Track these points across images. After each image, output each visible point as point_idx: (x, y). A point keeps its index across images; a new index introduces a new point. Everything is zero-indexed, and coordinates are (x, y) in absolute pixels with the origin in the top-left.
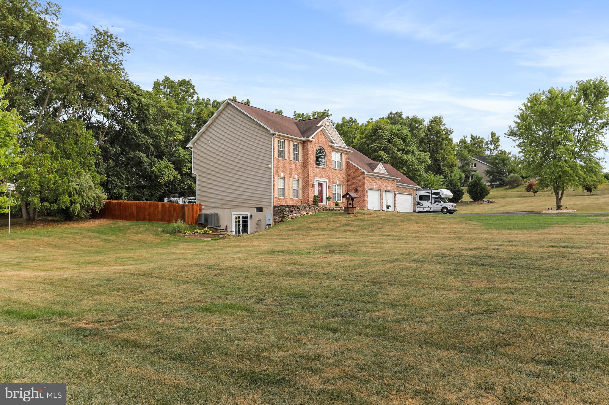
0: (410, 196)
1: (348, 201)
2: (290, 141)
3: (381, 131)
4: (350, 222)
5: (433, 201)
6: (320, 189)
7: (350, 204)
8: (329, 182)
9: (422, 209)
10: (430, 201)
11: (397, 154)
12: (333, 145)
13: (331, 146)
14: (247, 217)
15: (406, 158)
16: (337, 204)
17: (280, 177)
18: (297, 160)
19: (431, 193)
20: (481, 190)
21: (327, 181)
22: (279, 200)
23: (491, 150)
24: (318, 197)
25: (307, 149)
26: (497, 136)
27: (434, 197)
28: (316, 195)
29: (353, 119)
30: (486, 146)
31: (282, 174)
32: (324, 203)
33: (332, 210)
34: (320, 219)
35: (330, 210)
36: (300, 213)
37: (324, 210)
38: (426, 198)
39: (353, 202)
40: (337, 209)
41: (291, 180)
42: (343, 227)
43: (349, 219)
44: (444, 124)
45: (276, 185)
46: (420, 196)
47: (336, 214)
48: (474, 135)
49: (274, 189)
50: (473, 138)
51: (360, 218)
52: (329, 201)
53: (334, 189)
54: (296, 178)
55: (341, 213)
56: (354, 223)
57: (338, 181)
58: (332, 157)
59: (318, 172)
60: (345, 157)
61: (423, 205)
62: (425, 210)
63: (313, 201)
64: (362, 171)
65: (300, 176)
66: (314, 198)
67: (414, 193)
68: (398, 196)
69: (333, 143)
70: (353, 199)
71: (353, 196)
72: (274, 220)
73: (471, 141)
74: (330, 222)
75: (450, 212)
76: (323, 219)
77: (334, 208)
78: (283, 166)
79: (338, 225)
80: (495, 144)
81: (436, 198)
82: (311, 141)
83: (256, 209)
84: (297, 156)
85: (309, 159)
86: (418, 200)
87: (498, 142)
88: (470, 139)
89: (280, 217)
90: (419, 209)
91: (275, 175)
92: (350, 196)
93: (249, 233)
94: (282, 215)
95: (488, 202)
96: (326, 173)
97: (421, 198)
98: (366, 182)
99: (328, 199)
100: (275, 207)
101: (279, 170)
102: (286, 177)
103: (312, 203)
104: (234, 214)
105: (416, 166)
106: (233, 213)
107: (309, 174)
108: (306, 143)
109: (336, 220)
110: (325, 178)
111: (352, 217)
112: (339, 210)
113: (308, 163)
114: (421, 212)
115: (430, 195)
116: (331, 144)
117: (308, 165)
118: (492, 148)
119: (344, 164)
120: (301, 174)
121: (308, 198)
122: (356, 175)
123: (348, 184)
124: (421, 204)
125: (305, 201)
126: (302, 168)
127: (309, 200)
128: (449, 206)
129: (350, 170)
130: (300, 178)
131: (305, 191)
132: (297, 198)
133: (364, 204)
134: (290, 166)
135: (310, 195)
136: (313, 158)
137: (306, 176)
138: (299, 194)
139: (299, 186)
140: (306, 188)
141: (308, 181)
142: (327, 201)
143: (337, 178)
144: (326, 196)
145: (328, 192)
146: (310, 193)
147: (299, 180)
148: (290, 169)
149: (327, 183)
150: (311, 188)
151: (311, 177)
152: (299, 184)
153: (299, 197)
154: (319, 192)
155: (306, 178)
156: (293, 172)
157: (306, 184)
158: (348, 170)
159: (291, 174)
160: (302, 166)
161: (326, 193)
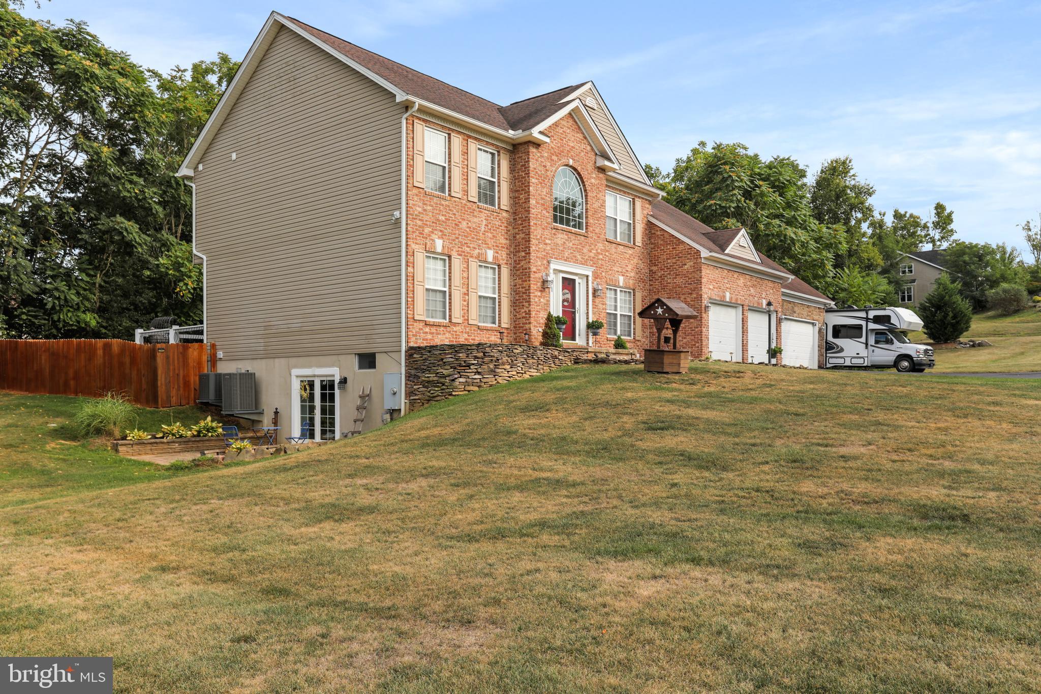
0: (810, 326)
1: (659, 331)
2: (470, 137)
3: (727, 167)
4: (675, 410)
5: (872, 341)
6: (569, 296)
7: (667, 340)
8: (596, 276)
9: (841, 361)
10: (863, 339)
11: (767, 225)
12: (607, 163)
13: (602, 170)
14: (331, 385)
15: (793, 236)
16: (619, 345)
17: (431, 253)
18: (493, 204)
19: (867, 319)
20: (955, 317)
21: (590, 274)
22: (427, 329)
23: (933, 241)
24: (559, 321)
25: (526, 167)
26: (948, 211)
27: (872, 330)
28: (555, 314)
29: (651, 169)
30: (923, 234)
31: (439, 245)
32: (580, 341)
33: (603, 361)
34: (558, 395)
35: (596, 361)
36: (493, 372)
37: (577, 361)
38: (853, 331)
39: (675, 332)
40: (618, 358)
41: (474, 265)
42: (650, 435)
43: (668, 395)
44: (854, 175)
45: (418, 277)
46: (835, 327)
47: (618, 373)
48: (900, 211)
49: (411, 292)
50: (898, 216)
51: (706, 389)
52: (595, 334)
53: (610, 302)
54: (490, 259)
55: (636, 372)
56: (691, 412)
57: (621, 279)
58: (604, 201)
59: (560, 242)
60: (643, 208)
61: (842, 350)
62: (848, 363)
63: (545, 335)
64: (691, 248)
65: (503, 255)
66: (547, 325)
67: (821, 319)
68: (785, 325)
69: (609, 159)
70: (676, 322)
71: (679, 312)
72: (409, 394)
73: (893, 222)
74: (594, 406)
75: (916, 367)
76: (570, 395)
77: (612, 357)
78: (442, 218)
79: (628, 422)
80: (943, 230)
81: (878, 333)
82: (537, 145)
83: (356, 361)
84: (493, 190)
85: (533, 202)
86: (830, 338)
87: (949, 224)
88: (892, 219)
89: (428, 384)
90: (831, 361)
91: (413, 246)
92: (669, 310)
93: (338, 435)
94: (433, 377)
95: (973, 346)
96: (585, 251)
97: (838, 331)
98: (704, 280)
99: (594, 327)
100: (412, 352)
101: (427, 230)
102: (454, 254)
103: (540, 338)
104: (299, 372)
105: (814, 256)
106: (295, 372)
107: (533, 248)
108: (522, 149)
109: (617, 397)
110: (584, 263)
111: (675, 389)
112: (626, 362)
113: (528, 211)
114: (836, 367)
115: (863, 323)
116: (602, 162)
117: (527, 219)
118: (937, 237)
119: (640, 228)
120: (507, 248)
121: (530, 323)
122: (674, 261)
123: (651, 287)
124: (838, 346)
125: (518, 334)
126: (509, 231)
127: (530, 329)
128: (917, 352)
129: (656, 246)
130: (503, 260)
131: (519, 303)
132: (494, 325)
133: (697, 345)
134: (470, 221)
135: (536, 314)
136: (543, 199)
137: (523, 254)
138: (500, 311)
139: (499, 287)
140: (523, 293)
141: (528, 270)
142: (588, 335)
143: (620, 270)
144: (588, 318)
145: (593, 308)
146: (534, 308)
147: (499, 266)
148: (468, 230)
149: (590, 279)
150: (539, 294)
151: (537, 257)
152: (499, 280)
153: (500, 321)
154: (564, 306)
155: (522, 260)
156: (480, 240)
157: (522, 281)
158: (653, 246)
159: (471, 246)
160: (509, 224)
161: (588, 310)
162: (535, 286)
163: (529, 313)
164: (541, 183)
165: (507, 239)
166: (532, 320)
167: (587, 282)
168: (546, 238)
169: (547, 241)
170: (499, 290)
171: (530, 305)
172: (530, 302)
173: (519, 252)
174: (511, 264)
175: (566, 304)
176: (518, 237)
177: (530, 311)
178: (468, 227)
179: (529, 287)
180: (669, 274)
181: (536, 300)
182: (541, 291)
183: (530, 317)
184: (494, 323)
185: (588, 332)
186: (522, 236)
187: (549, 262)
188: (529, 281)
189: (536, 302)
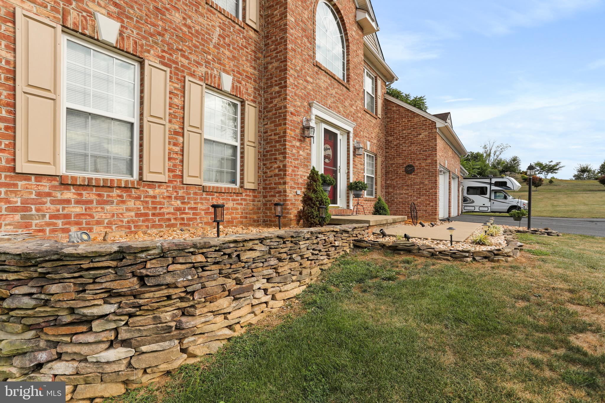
5: (493, 197)
8: (357, 133)
9: (473, 208)
10: (488, 196)
13: (361, 27)
19: (491, 184)
21: (351, 129)
24: (324, 181)
27: (494, 190)
31: (110, 30)
32: (341, 204)
38: (482, 191)
41: (196, 88)
46: (468, 188)
52: (357, 196)
54: (227, 87)
57: (368, 143)
59: (323, 85)
60: (382, 87)
61: (473, 202)
62: (477, 210)
66: (309, 187)
81: (498, 192)
86: (465, 194)
90: (467, 208)
97: (471, 190)
99: (355, 189)
103: (299, 204)
107: (290, 81)
110: (346, 118)
115: (488, 186)
117: (284, 41)
119: (380, 102)
120: (255, 81)
121: (285, 183)
122: (409, 131)
123: (387, 154)
124: (470, 200)
125: (269, 198)
126: (259, 58)
127: (285, 191)
128: (524, 204)
129: (392, 119)
130: (249, 95)
131: (271, 155)
132: (232, 186)
133: (431, 204)
135: (293, 171)
137: (277, 88)
138: (242, 166)
139: (242, 132)
140: (277, 142)
141: (283, 110)
142: (348, 197)
143: (367, 135)
144: (348, 178)
145: (354, 167)
146: (290, 162)
147: (243, 102)
149: (351, 135)
150: (298, 144)
151: (295, 94)
152: (243, 122)
153: (242, 179)
154: (325, 163)
155: (276, 97)
156: (209, 54)
157: (275, 126)
158: (389, 120)
160: (258, 49)
161: (348, 169)
162: (292, 133)
163: (284, 169)
165: (255, 68)
166: (288, 179)
167: (348, 139)
169: (309, 79)
170: (242, 135)
171: (285, 157)
172: (285, 153)
173: (271, 86)
174: (260, 103)
175: (327, 161)
176: (270, 67)
177: (285, 166)
179: (285, 132)
180: (404, 143)
181: (294, 151)
182: (300, 140)
183: (285, 175)
184: (234, 182)
185: (348, 193)
186: (276, 64)
187: (310, 106)
188: (285, 124)
189: (294, 155)
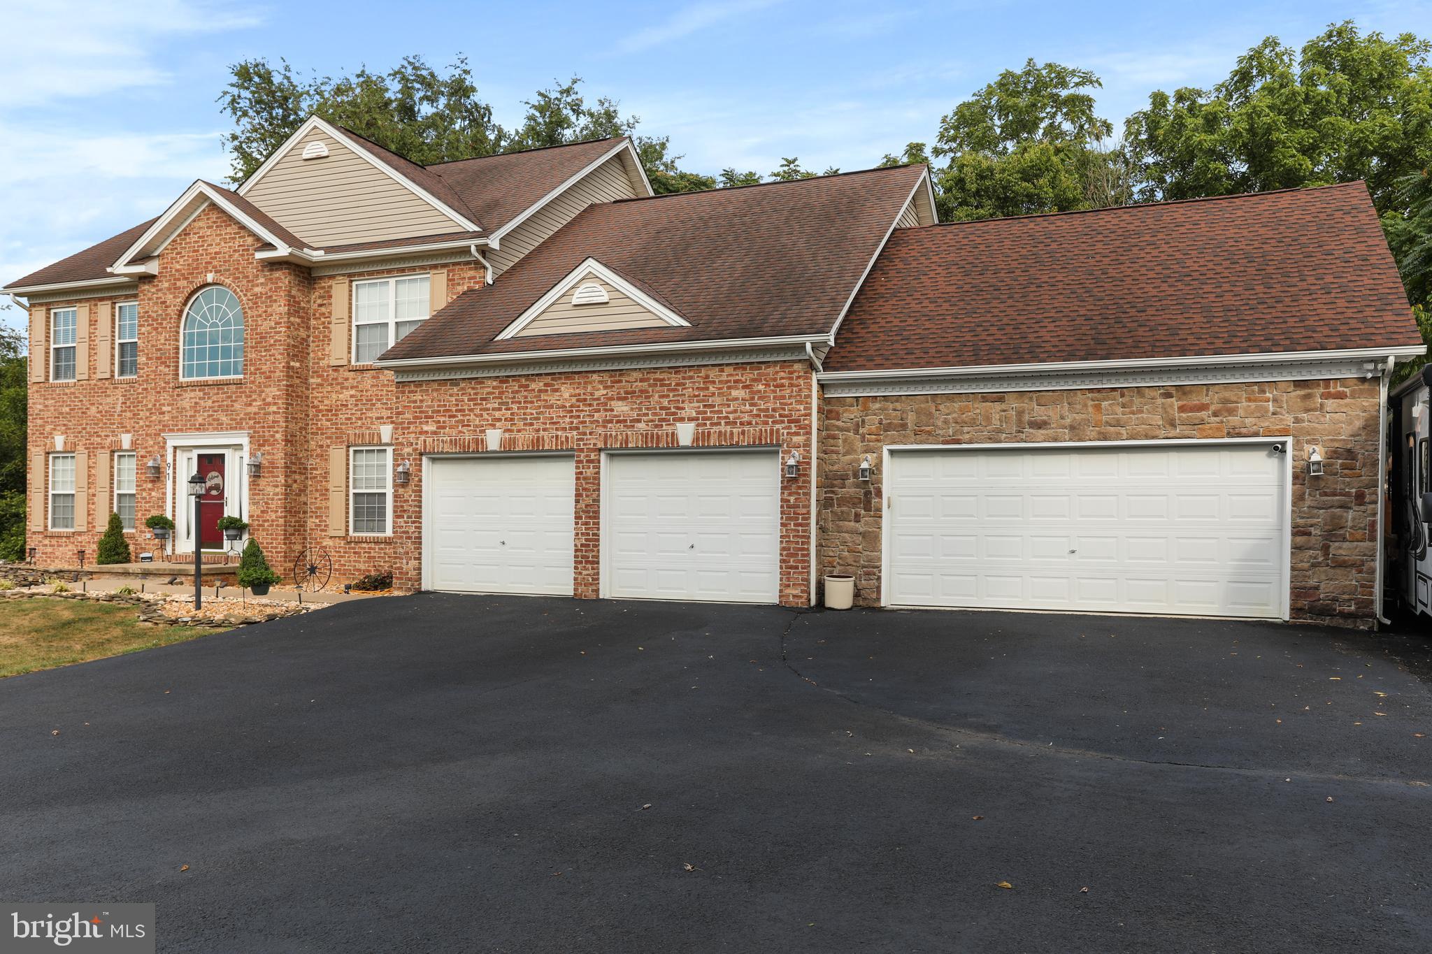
2: (100, 300)
21: (245, 441)
22: (48, 542)
31: (61, 441)
41: (104, 456)
45: (36, 484)
49: (30, 502)
52: (230, 538)
54: (127, 445)
60: (455, 282)
78: (66, 410)
91: (32, 449)
96: (238, 406)
98: (403, 417)
101: (48, 429)
102: (80, 450)
107: (140, 424)
110: (236, 427)
134: (101, 404)
136: (160, 349)
145: (253, 494)
146: (140, 507)
148: (98, 415)
149: (246, 449)
150: (150, 486)
154: (208, 497)
156: (114, 424)
159: (103, 434)
164: (156, 329)
168: (164, 405)
169: (165, 409)
178: (98, 412)
187: (164, 439)
189: (145, 498)
